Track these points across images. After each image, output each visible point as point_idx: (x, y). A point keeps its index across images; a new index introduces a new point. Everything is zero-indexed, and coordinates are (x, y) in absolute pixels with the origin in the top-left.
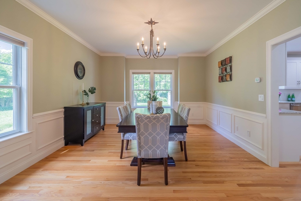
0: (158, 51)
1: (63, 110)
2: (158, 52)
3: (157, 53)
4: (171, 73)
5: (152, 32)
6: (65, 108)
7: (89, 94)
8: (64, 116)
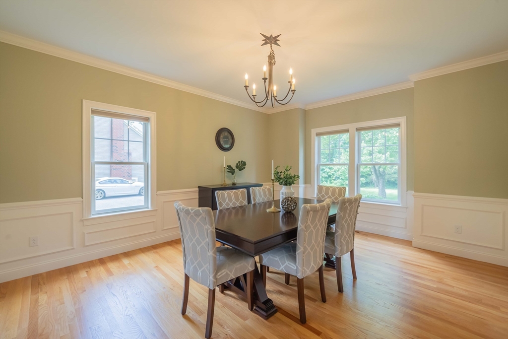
0: (293, 88)
1: (197, 189)
2: (292, 91)
3: (291, 93)
4: (398, 125)
5: (271, 57)
6: (199, 187)
7: (237, 170)
8: (198, 197)
